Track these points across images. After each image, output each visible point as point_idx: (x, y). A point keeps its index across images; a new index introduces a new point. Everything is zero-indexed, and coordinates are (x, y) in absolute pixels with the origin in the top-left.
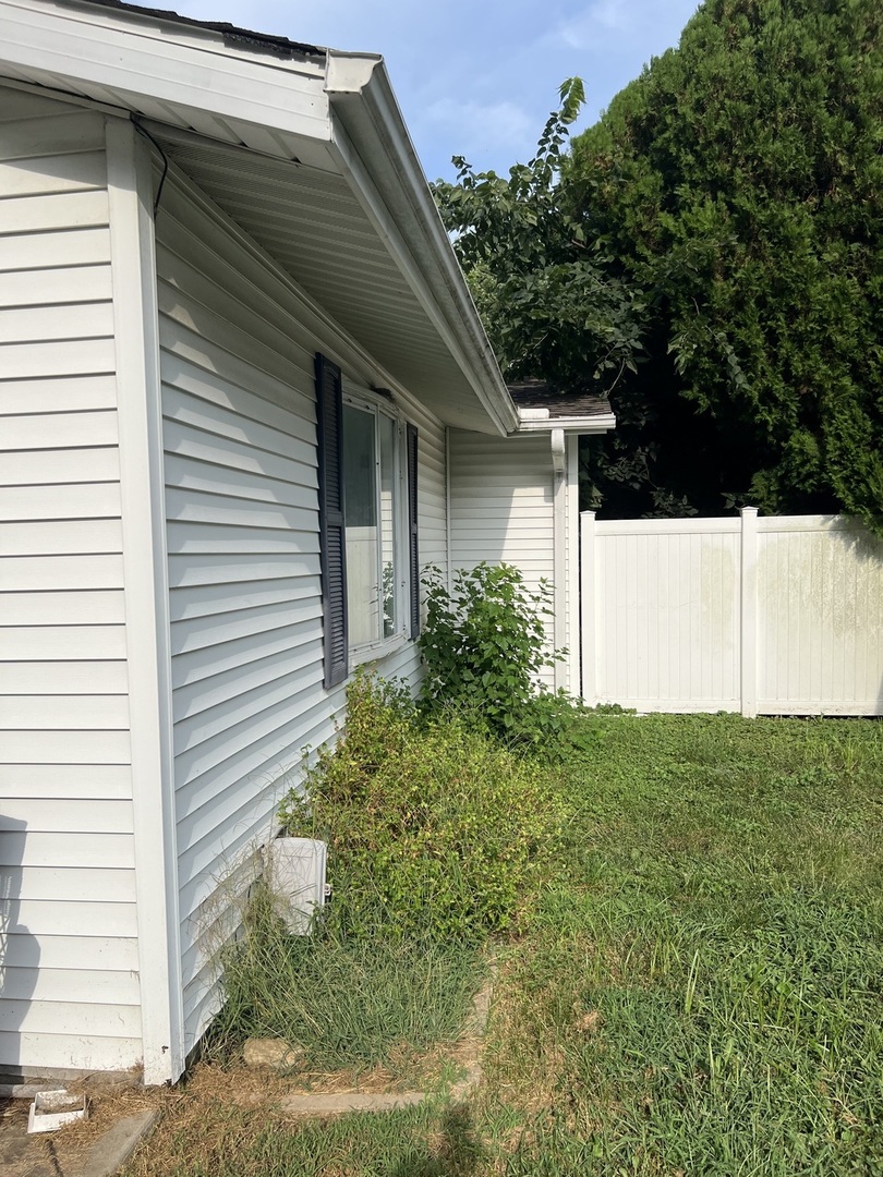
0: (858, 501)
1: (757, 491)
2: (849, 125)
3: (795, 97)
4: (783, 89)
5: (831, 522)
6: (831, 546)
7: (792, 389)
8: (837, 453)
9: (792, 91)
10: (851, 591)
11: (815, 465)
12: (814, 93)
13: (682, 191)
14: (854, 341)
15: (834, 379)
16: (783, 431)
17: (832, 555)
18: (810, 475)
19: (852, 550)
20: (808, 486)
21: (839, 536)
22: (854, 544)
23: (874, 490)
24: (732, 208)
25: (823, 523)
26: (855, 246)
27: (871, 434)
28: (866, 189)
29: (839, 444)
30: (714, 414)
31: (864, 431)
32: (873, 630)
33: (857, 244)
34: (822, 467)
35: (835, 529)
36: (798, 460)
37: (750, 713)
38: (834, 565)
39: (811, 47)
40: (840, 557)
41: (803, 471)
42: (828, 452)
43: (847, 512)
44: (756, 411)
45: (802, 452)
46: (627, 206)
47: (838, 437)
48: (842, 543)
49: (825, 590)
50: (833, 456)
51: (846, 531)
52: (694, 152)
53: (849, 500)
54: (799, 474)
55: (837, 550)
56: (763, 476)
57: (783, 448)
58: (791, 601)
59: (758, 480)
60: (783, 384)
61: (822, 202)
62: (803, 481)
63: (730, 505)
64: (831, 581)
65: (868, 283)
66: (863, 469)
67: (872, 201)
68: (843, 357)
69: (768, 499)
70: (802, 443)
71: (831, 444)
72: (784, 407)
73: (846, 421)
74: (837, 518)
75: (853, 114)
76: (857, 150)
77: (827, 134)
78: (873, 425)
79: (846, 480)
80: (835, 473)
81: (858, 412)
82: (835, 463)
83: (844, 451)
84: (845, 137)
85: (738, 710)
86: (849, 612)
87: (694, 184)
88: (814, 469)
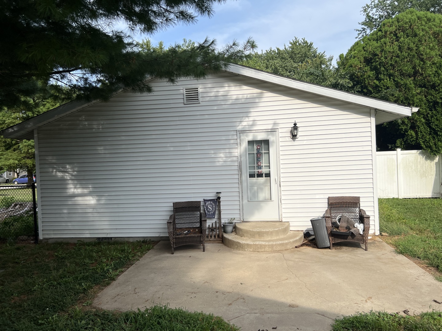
0: (426, 147)
1: (398, 144)
2: (422, 63)
3: (409, 56)
4: (406, 55)
5: (419, 152)
6: (419, 158)
7: (409, 121)
8: (421, 136)
9: (408, 55)
10: (424, 168)
11: (415, 138)
12: (414, 56)
13: (382, 76)
14: (425, 110)
15: (419, 119)
16: (406, 131)
17: (419, 159)
18: (413, 141)
19: (424, 159)
20: (413, 143)
21: (421, 155)
22: (424, 157)
23: (431, 144)
24: (394, 80)
25: (417, 152)
26: (423, 89)
27: (429, 131)
28: (426, 77)
29: (421, 134)
30: (387, 126)
31: (428, 131)
32: (430, 177)
33: (424, 88)
34: (417, 139)
35: (420, 153)
36: (410, 137)
37: (401, 197)
38: (420, 162)
39: (412, 45)
40: (421, 160)
41: (412, 140)
42: (419, 136)
43: (424, 149)
44: (400, 126)
45: (411, 135)
46: (366, 78)
47: (421, 132)
48: (422, 156)
49: (418, 168)
50: (420, 136)
51: (422, 154)
52: (385, 68)
53: (424, 147)
54: (410, 140)
55: (420, 158)
56: (399, 141)
57: (406, 134)
58: (410, 171)
59: (398, 142)
60: (407, 120)
61: (415, 78)
62: (412, 142)
63: (390, 147)
64: (419, 166)
65: (427, 97)
66: (428, 140)
67: (428, 79)
68: (421, 114)
69: (401, 146)
70: (411, 133)
71: (419, 133)
72: (407, 125)
73: (423, 128)
74: (420, 151)
75: (422, 60)
76: (424, 68)
77: (417, 65)
78: (430, 130)
79: (423, 142)
80: (421, 140)
81: (426, 126)
82: (421, 138)
83: (423, 135)
84: (421, 65)
85: (397, 197)
86: (424, 173)
87: (384, 75)
88: (415, 139)
